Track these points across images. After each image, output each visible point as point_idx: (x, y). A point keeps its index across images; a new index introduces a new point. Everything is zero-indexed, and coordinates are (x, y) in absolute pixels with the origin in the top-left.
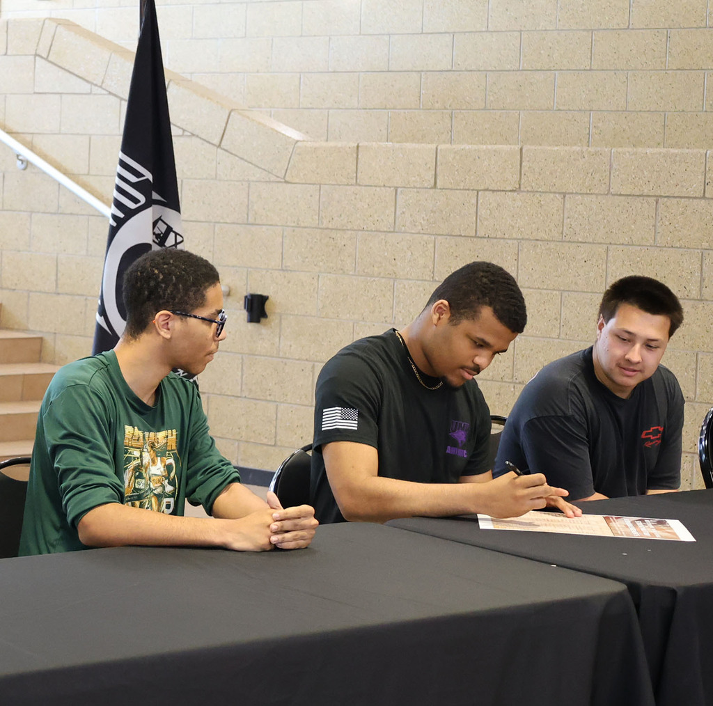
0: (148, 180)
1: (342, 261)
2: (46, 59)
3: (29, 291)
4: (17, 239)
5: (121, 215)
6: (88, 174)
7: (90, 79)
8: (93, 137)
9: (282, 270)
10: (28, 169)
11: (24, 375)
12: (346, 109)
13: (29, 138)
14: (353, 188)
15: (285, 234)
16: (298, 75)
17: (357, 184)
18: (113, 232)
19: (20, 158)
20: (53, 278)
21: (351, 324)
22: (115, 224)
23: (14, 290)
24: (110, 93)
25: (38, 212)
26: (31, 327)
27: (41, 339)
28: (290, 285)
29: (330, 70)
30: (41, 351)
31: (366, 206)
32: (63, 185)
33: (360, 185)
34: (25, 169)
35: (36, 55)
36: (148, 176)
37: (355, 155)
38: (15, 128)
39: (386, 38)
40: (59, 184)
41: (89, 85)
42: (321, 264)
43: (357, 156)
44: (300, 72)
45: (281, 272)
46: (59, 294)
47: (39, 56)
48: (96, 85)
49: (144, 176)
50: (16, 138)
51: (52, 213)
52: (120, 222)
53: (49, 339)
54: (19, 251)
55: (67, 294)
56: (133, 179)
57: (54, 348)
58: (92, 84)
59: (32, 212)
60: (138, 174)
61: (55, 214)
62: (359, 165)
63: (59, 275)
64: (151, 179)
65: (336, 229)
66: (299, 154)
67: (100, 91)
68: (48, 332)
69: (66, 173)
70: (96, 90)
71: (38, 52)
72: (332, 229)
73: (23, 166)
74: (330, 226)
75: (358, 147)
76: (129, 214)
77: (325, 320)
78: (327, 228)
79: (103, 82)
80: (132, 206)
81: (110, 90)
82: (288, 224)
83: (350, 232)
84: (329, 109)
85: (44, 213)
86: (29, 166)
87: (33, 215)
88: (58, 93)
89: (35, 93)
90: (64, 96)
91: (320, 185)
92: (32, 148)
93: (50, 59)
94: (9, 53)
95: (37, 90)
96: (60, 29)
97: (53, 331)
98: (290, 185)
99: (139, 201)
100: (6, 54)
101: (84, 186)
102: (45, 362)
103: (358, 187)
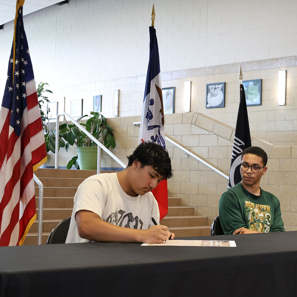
0: (243, 145)
1: (287, 181)
2: (195, 124)
3: (189, 194)
4: (185, 179)
5: (235, 156)
6: (208, 158)
7: (208, 130)
8: (209, 147)
9: (268, 184)
10: (189, 158)
11: (189, 218)
12: (281, 142)
13: (189, 148)
14: (290, 159)
15: (269, 173)
16: (266, 132)
17: (291, 158)
18: (233, 161)
19: (187, 154)
20: (197, 190)
21: (290, 200)
22: (233, 158)
23: (185, 194)
24: (215, 134)
25: (192, 170)
26: (190, 205)
27: (193, 208)
28: (271, 189)
29: (276, 131)
30: (193, 212)
31: (294, 165)
32: (200, 162)
33: (292, 158)
34: (188, 157)
35: (191, 123)
36: (243, 144)
37: (290, 150)
38: (185, 145)
39: (292, 121)
40: (199, 161)
41: (208, 132)
42: (280, 182)
43: (291, 150)
44: (267, 132)
45: (268, 185)
46: (199, 195)
47: (193, 124)
48: (210, 132)
49: (242, 144)
50: (185, 148)
51: (197, 170)
52: (235, 158)
53: (196, 209)
54: (186, 182)
55: (201, 194)
56: (239, 145)
57: (197, 211)
58: (209, 131)
59: (190, 170)
60: (240, 143)
61: (198, 170)
62: (292, 153)
63: (199, 189)
64: (244, 145)
65: (285, 172)
66: (273, 150)
67: (211, 133)
68: (196, 206)
69: (201, 158)
70: (210, 133)
71: (192, 123)
72: (284, 172)
73: (187, 157)
74: (283, 171)
75: (291, 147)
76: (238, 155)
77: (282, 199)
78: (282, 172)
79: (212, 131)
80: (239, 153)
81: (215, 133)
82: (270, 171)
83: (289, 172)
84: (275, 142)
85: (194, 170)
86: (189, 156)
87: (191, 171)
88: (198, 135)
89: (191, 135)
90: (200, 135)
91: (280, 159)
92: (190, 151)
93: (196, 124)
94: (183, 123)
95: (192, 134)
96: (199, 115)
97: (197, 206)
98: (270, 159)
99: (241, 151)
100: (182, 123)
101: (207, 162)
102: (194, 215)
103: (291, 159)
